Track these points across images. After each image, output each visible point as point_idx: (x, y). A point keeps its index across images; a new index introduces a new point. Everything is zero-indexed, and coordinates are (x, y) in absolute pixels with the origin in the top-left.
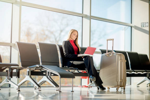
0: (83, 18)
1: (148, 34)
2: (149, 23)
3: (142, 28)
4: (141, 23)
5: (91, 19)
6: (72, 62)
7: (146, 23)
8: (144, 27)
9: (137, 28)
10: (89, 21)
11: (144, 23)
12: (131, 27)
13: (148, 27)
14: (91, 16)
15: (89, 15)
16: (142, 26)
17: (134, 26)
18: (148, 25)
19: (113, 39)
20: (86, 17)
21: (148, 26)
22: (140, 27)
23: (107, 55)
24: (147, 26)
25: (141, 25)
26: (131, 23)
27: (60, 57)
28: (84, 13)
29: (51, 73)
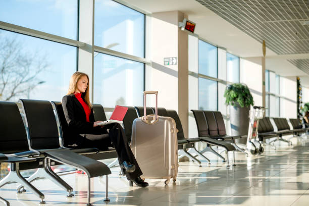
0: (79, 49)
1: (175, 76)
2: (177, 58)
3: (166, 66)
4: (165, 58)
5: (95, 52)
6: (83, 135)
7: (173, 59)
8: (168, 64)
9: (155, 66)
10: (91, 54)
11: (169, 58)
12: (145, 64)
13: (177, 66)
14: (94, 47)
15: (91, 45)
16: (167, 63)
17: (150, 62)
18: (176, 61)
19: (157, 92)
20: (85, 47)
21: (176, 64)
22: (162, 64)
23: (147, 121)
24: (174, 63)
25: (165, 62)
26: (145, 57)
27: (58, 125)
28: (80, 40)
29: (52, 161)
